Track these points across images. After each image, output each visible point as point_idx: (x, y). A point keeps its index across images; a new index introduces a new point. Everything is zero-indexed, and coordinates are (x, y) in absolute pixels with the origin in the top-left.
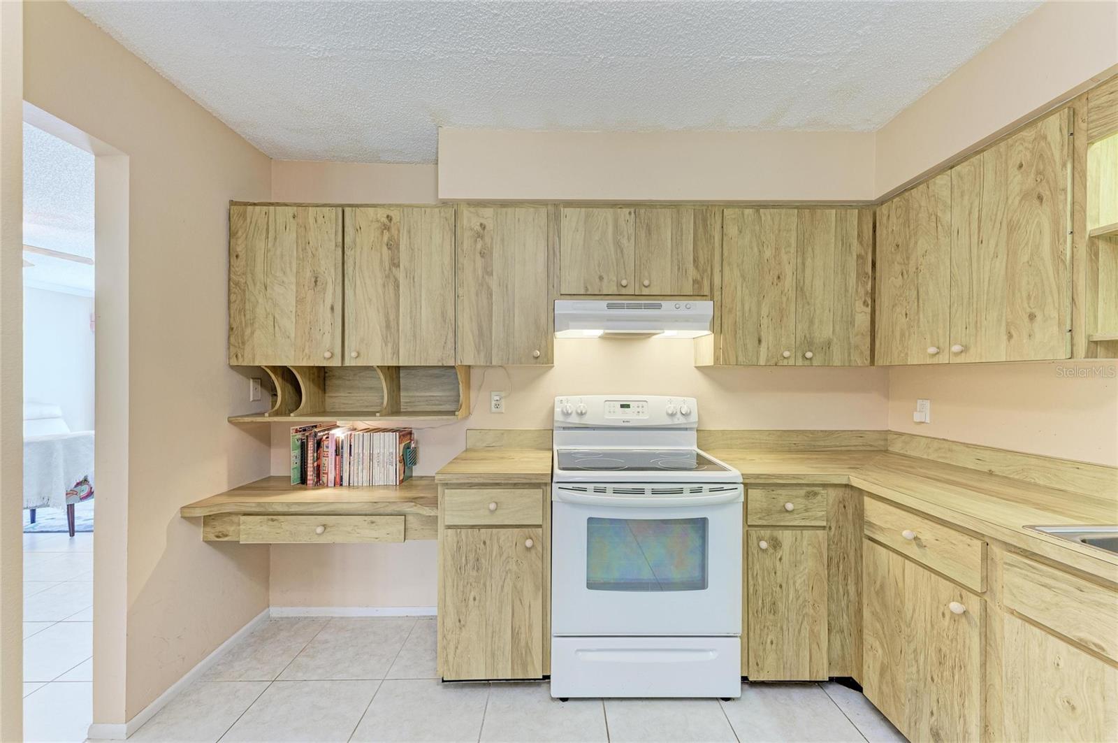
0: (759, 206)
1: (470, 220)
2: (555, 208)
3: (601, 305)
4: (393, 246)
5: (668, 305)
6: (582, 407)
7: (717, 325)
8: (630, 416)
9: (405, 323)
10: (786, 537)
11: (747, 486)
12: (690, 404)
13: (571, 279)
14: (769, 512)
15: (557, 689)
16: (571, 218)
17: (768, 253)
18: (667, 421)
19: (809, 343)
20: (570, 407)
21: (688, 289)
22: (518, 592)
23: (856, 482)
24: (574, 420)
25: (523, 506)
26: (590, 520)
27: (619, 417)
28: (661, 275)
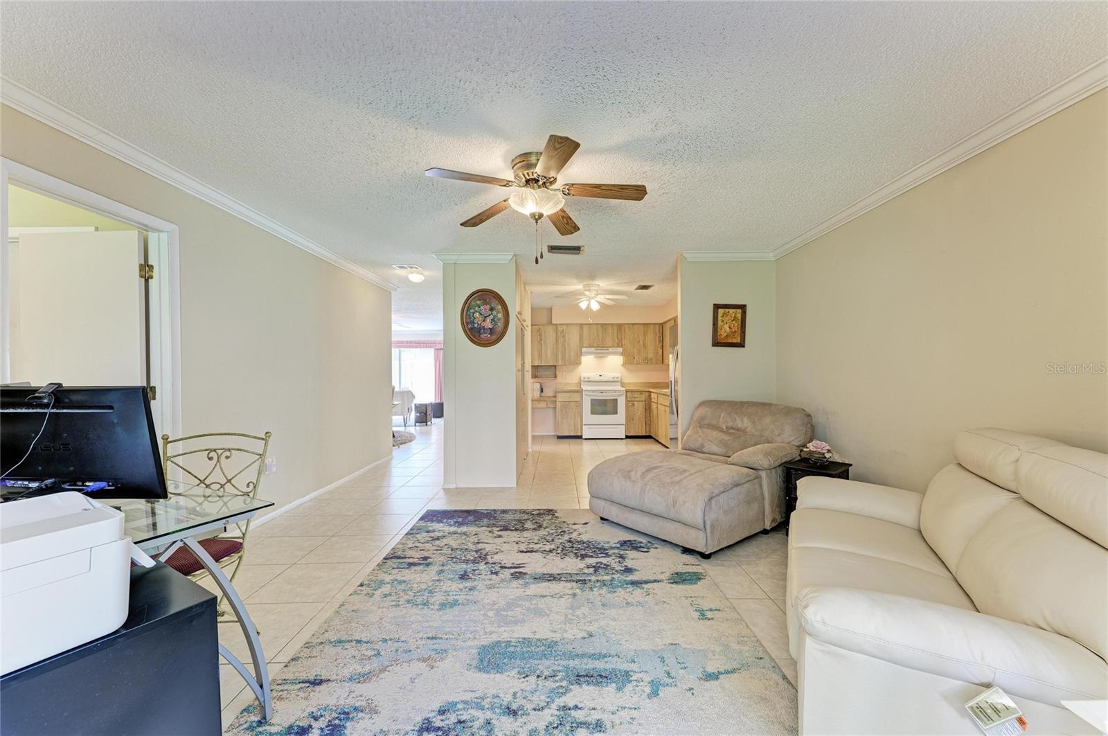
0: (633, 324)
1: (560, 329)
2: (581, 325)
3: (593, 350)
4: (541, 335)
5: (611, 349)
6: (589, 376)
7: (622, 354)
8: (602, 378)
9: (544, 354)
10: (636, 403)
11: (626, 392)
12: (619, 375)
13: (586, 343)
14: (632, 398)
15: (584, 437)
16: (585, 328)
17: (636, 336)
18: (612, 380)
19: (646, 358)
20: (585, 376)
21: (616, 345)
22: (575, 416)
23: (651, 390)
24: (587, 379)
25: (576, 397)
26: (591, 400)
27: (600, 379)
28: (609, 342)
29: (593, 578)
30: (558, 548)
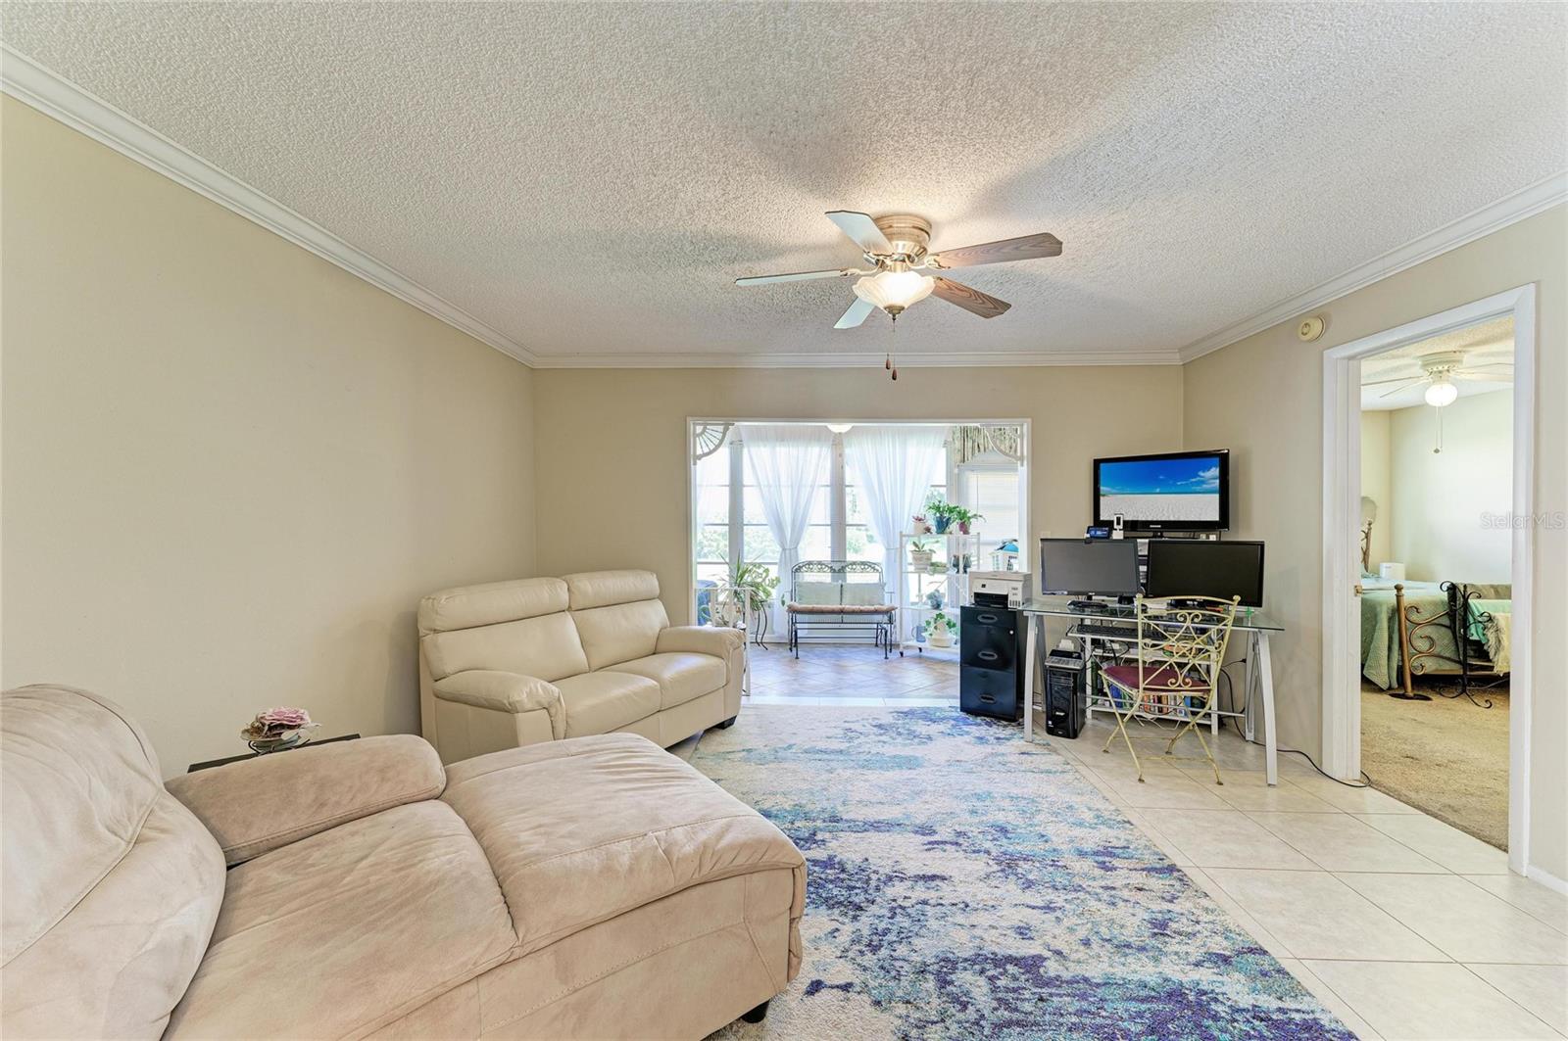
29: (819, 823)
30: (878, 889)
